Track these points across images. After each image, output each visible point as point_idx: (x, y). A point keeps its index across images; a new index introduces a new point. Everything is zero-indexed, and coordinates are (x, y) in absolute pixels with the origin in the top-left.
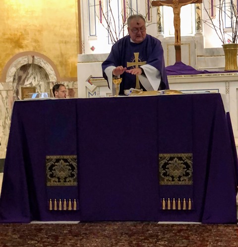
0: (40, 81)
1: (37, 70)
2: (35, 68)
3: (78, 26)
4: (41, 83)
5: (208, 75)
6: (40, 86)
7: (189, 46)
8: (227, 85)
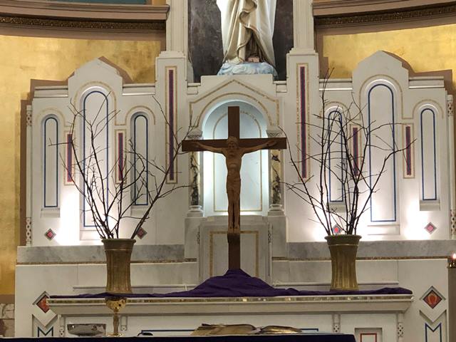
3: (19, 185)
7: (257, 237)
8: (336, 321)
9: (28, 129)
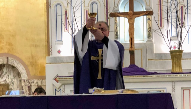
0: (13, 79)
1: (10, 69)
2: (9, 67)
4: (14, 80)
5: (158, 76)
6: (13, 83)
7: (142, 51)
8: (174, 84)
9: (49, 9)
